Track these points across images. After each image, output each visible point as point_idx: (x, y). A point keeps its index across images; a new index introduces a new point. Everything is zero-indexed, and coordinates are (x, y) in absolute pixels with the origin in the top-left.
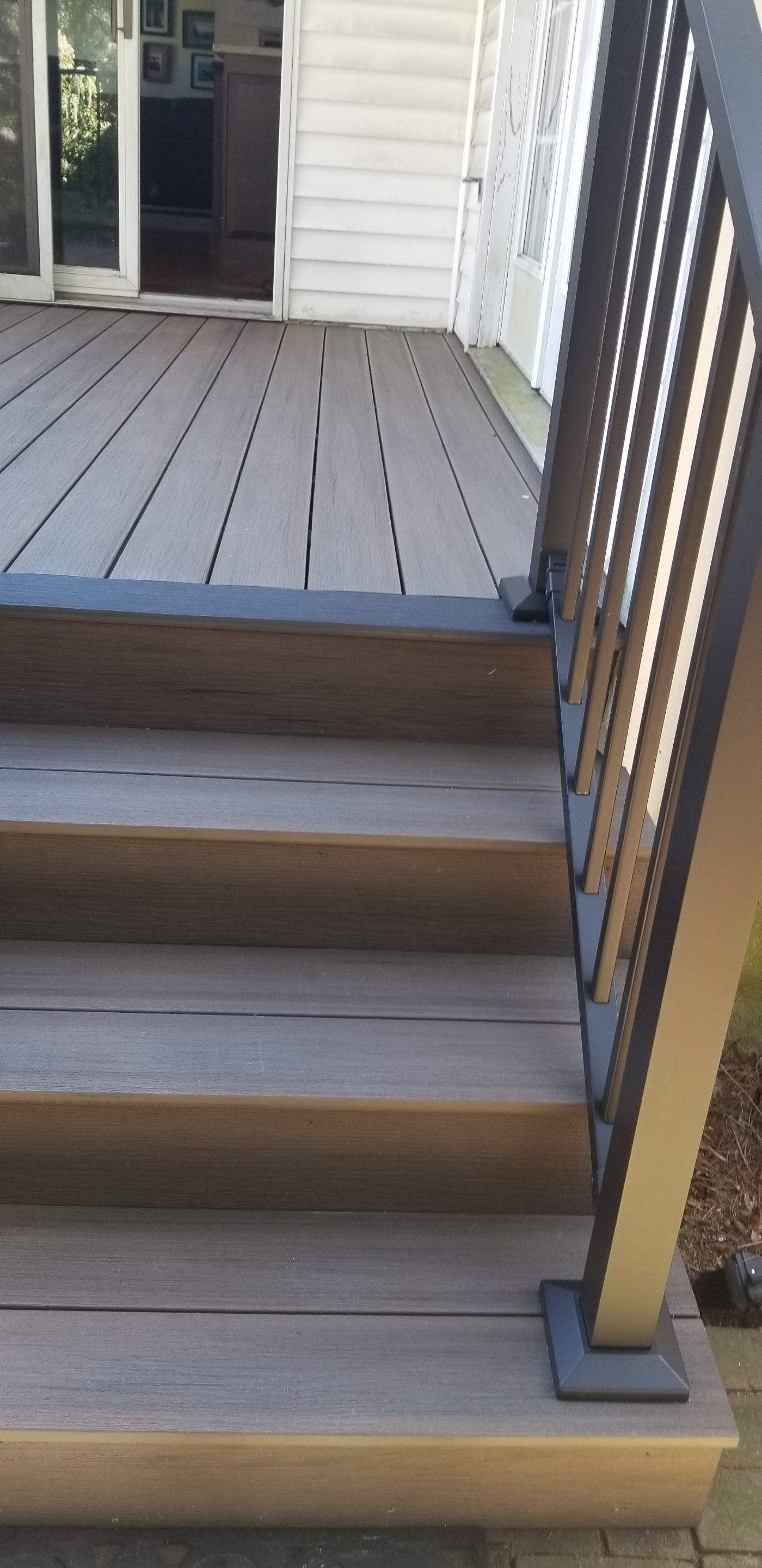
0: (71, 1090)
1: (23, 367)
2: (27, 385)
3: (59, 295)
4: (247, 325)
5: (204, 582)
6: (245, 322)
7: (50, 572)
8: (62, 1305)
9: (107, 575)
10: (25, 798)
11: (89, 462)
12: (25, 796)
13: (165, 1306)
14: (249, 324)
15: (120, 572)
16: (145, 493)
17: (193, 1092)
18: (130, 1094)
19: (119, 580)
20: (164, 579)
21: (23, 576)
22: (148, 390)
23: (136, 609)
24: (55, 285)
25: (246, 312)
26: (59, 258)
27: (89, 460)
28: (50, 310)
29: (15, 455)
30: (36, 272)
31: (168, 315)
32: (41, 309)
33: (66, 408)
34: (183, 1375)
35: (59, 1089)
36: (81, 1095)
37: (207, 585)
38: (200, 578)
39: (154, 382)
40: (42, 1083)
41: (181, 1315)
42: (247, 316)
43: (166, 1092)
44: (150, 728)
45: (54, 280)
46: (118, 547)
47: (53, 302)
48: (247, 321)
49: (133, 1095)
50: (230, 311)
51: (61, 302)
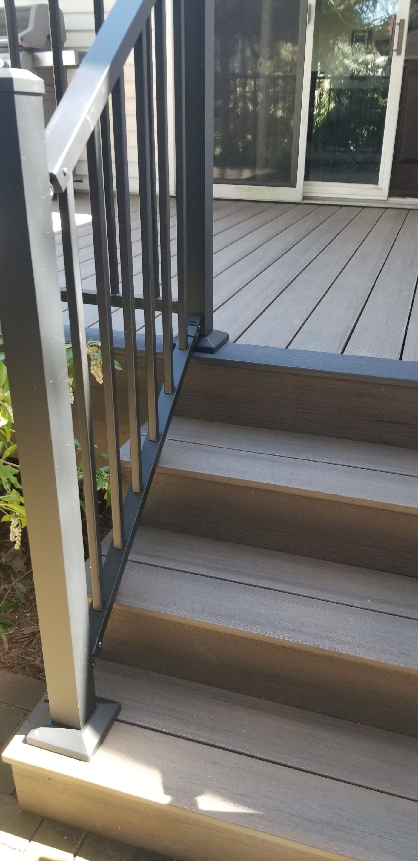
0: (313, 645)
1: (288, 237)
2: (291, 247)
3: (305, 198)
4: (410, 212)
5: (399, 359)
6: (408, 210)
7: (311, 349)
8: (299, 767)
9: (342, 353)
10: (292, 474)
11: (327, 289)
12: (292, 473)
13: (359, 783)
14: (411, 211)
15: (349, 351)
16: (360, 306)
17: (384, 660)
18: (347, 654)
19: (349, 355)
20: (375, 356)
21: (296, 351)
22: (357, 248)
23: (361, 372)
24: (303, 192)
25: (409, 205)
26: (307, 178)
27: (327, 287)
28: (300, 206)
29: (287, 284)
30: (294, 186)
31: (364, 207)
32: (294, 205)
33: (313, 259)
34: (369, 827)
35: (306, 643)
36: (318, 649)
37: (400, 361)
38: (397, 357)
39: (360, 244)
40: (297, 637)
41: (367, 790)
42: (410, 207)
43: (368, 657)
44: (360, 441)
45: (303, 190)
46: (347, 337)
47: (302, 202)
48: (409, 210)
49: (349, 656)
50: (399, 204)
51: (306, 202)
